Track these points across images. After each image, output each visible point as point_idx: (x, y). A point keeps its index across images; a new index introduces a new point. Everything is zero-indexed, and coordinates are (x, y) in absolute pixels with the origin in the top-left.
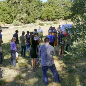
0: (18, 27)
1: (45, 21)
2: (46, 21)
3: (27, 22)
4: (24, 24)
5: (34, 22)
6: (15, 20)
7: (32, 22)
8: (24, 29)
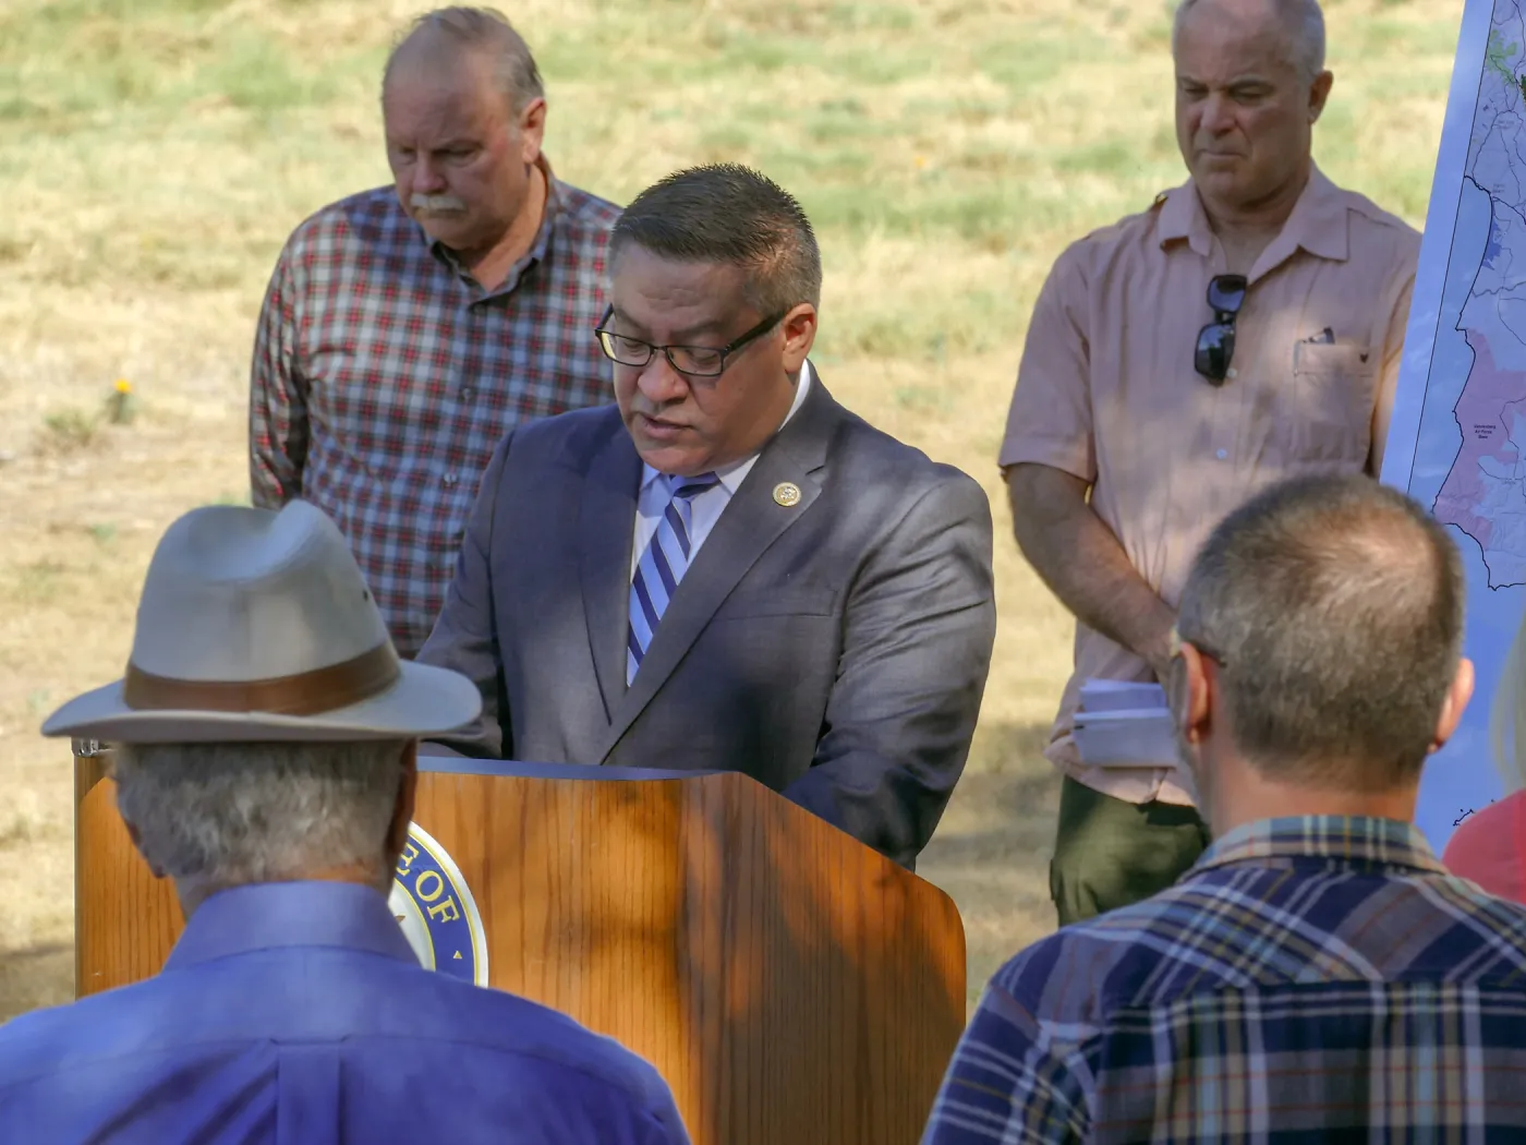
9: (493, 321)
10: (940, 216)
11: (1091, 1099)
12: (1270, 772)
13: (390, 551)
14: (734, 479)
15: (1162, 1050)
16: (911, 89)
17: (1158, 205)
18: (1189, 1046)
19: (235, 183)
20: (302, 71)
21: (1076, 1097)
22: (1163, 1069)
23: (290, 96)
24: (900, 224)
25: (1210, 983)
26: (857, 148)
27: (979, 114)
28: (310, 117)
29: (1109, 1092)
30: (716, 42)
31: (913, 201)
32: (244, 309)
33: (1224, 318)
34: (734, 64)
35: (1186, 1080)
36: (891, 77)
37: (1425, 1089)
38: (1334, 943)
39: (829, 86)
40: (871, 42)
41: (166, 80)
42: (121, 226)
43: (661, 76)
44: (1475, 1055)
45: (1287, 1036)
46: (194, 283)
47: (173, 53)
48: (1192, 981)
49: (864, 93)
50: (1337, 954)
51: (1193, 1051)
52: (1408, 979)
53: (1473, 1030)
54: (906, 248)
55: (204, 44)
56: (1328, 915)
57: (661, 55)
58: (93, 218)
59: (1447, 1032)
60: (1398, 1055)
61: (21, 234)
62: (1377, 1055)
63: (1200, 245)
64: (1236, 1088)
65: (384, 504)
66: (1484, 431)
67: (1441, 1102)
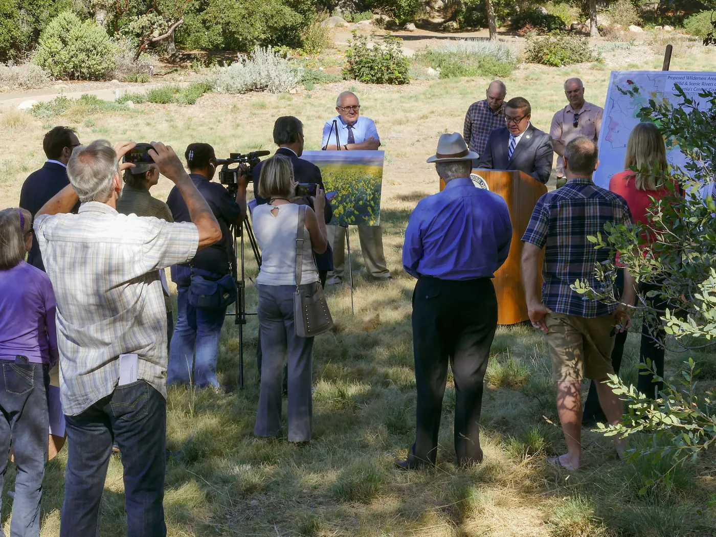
0: (105, 91)
1: (425, 25)
2: (436, 27)
3: (205, 38)
4: (177, 62)
5: (296, 44)
6: (67, 15)
7: (265, 44)
8: (164, 126)
9: (495, 118)
10: (547, 108)
11: (550, 213)
12: (573, 173)
13: (482, 145)
14: (521, 135)
15: (558, 206)
16: (544, 92)
17: (566, 107)
18: (562, 206)
19: (461, 104)
20: (469, 91)
21: (548, 212)
22: (558, 209)
23: (467, 93)
24: (542, 108)
25: (564, 199)
26: (537, 99)
27: (552, 95)
28: (470, 96)
29: (551, 212)
30: (520, 87)
31: (544, 106)
32: (462, 119)
33: (576, 119)
34: (522, 89)
35: (561, 210)
36: (541, 91)
37: (592, 211)
38: (580, 194)
39: (533, 92)
40: (539, 86)
41: (452, 92)
42: (447, 109)
43: (513, 91)
44: (598, 207)
45: (574, 205)
46: (455, 116)
47: (453, 88)
48: (562, 198)
49: (538, 93)
50: (581, 195)
51: (562, 207)
52: (590, 198)
53: (598, 204)
54: (542, 111)
55: (457, 87)
56: (579, 190)
57: (513, 88)
58: (443, 108)
59: (595, 204)
60: (588, 207)
61: (434, 110)
62: (586, 207)
63: (572, 111)
64: (568, 211)
65: (481, 140)
66: (612, 129)
67: (594, 213)
